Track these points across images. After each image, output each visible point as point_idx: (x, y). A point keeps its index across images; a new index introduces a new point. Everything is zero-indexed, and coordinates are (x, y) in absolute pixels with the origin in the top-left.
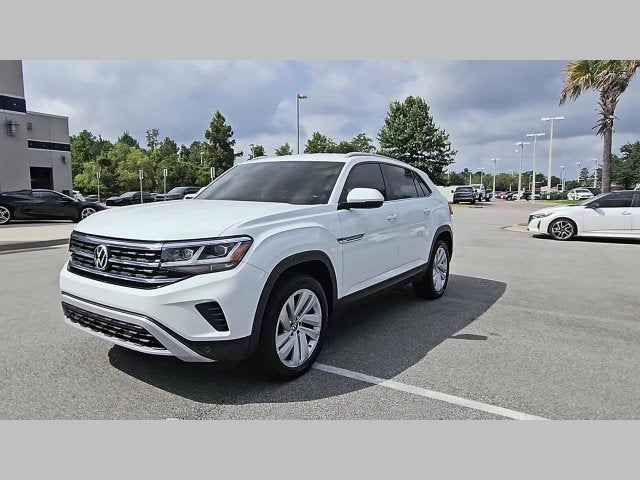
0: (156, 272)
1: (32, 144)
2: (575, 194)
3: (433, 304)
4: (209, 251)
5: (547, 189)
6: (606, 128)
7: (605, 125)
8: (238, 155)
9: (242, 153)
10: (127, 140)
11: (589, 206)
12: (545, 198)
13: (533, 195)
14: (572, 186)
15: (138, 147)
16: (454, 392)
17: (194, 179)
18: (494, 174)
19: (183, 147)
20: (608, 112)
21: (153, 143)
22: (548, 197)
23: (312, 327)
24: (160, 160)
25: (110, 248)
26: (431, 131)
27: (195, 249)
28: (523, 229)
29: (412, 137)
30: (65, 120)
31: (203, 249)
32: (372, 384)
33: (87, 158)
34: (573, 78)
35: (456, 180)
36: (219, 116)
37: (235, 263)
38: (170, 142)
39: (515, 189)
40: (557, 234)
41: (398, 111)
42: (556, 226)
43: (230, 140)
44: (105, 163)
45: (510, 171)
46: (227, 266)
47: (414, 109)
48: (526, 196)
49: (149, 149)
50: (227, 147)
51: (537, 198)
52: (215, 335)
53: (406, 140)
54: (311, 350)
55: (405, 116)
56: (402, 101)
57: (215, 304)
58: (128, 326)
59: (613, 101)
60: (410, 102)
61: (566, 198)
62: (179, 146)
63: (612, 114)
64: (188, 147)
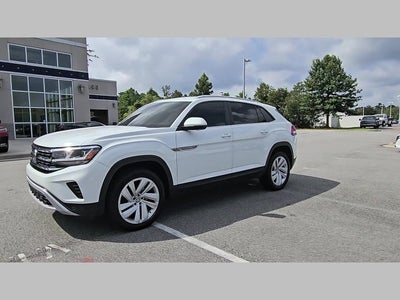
0: (50, 164)
1: (91, 97)
3: (271, 194)
15: (158, 96)
21: (167, 94)
23: (153, 201)
26: (344, 77)
29: (328, 83)
30: (115, 82)
31: (72, 152)
32: (178, 238)
33: (129, 104)
35: (369, 111)
36: (204, 76)
37: (89, 160)
41: (318, 65)
46: (84, 162)
47: (330, 63)
49: (165, 97)
53: (324, 85)
55: (323, 68)
56: (321, 59)
57: (75, 183)
60: (328, 58)
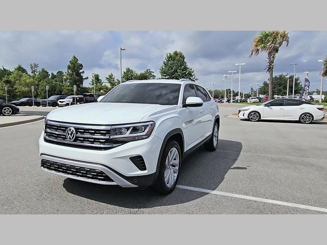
0: (107, 141)
2: (251, 100)
4: (135, 130)
5: (238, 98)
6: (270, 69)
7: (270, 68)
8: (86, 79)
9: (88, 78)
10: (20, 69)
11: (266, 105)
12: (238, 102)
13: (232, 101)
14: (248, 96)
15: (27, 73)
16: (247, 194)
17: (61, 92)
18: (213, 90)
19: (52, 74)
20: (271, 62)
21: (34, 71)
22: (239, 101)
23: (174, 166)
24: (40, 81)
25: (76, 129)
26: (186, 68)
27: (128, 129)
28: (236, 117)
31: (132, 128)
32: (208, 193)
34: (256, 46)
36: (75, 57)
37: (148, 135)
38: (45, 71)
39: (222, 97)
40: (252, 119)
41: (170, 58)
42: (251, 115)
43: (81, 71)
44: (7, 82)
45: (220, 89)
46: (144, 137)
47: (178, 57)
48: (228, 101)
49: (32, 75)
50: (78, 74)
51: (233, 102)
52: (140, 173)
54: (175, 178)
55: (173, 60)
56: (172, 53)
57: (140, 157)
58: (91, 171)
59: (273, 57)
60: (176, 53)
61: (247, 102)
62: (50, 73)
63: (273, 63)
64: (55, 74)
